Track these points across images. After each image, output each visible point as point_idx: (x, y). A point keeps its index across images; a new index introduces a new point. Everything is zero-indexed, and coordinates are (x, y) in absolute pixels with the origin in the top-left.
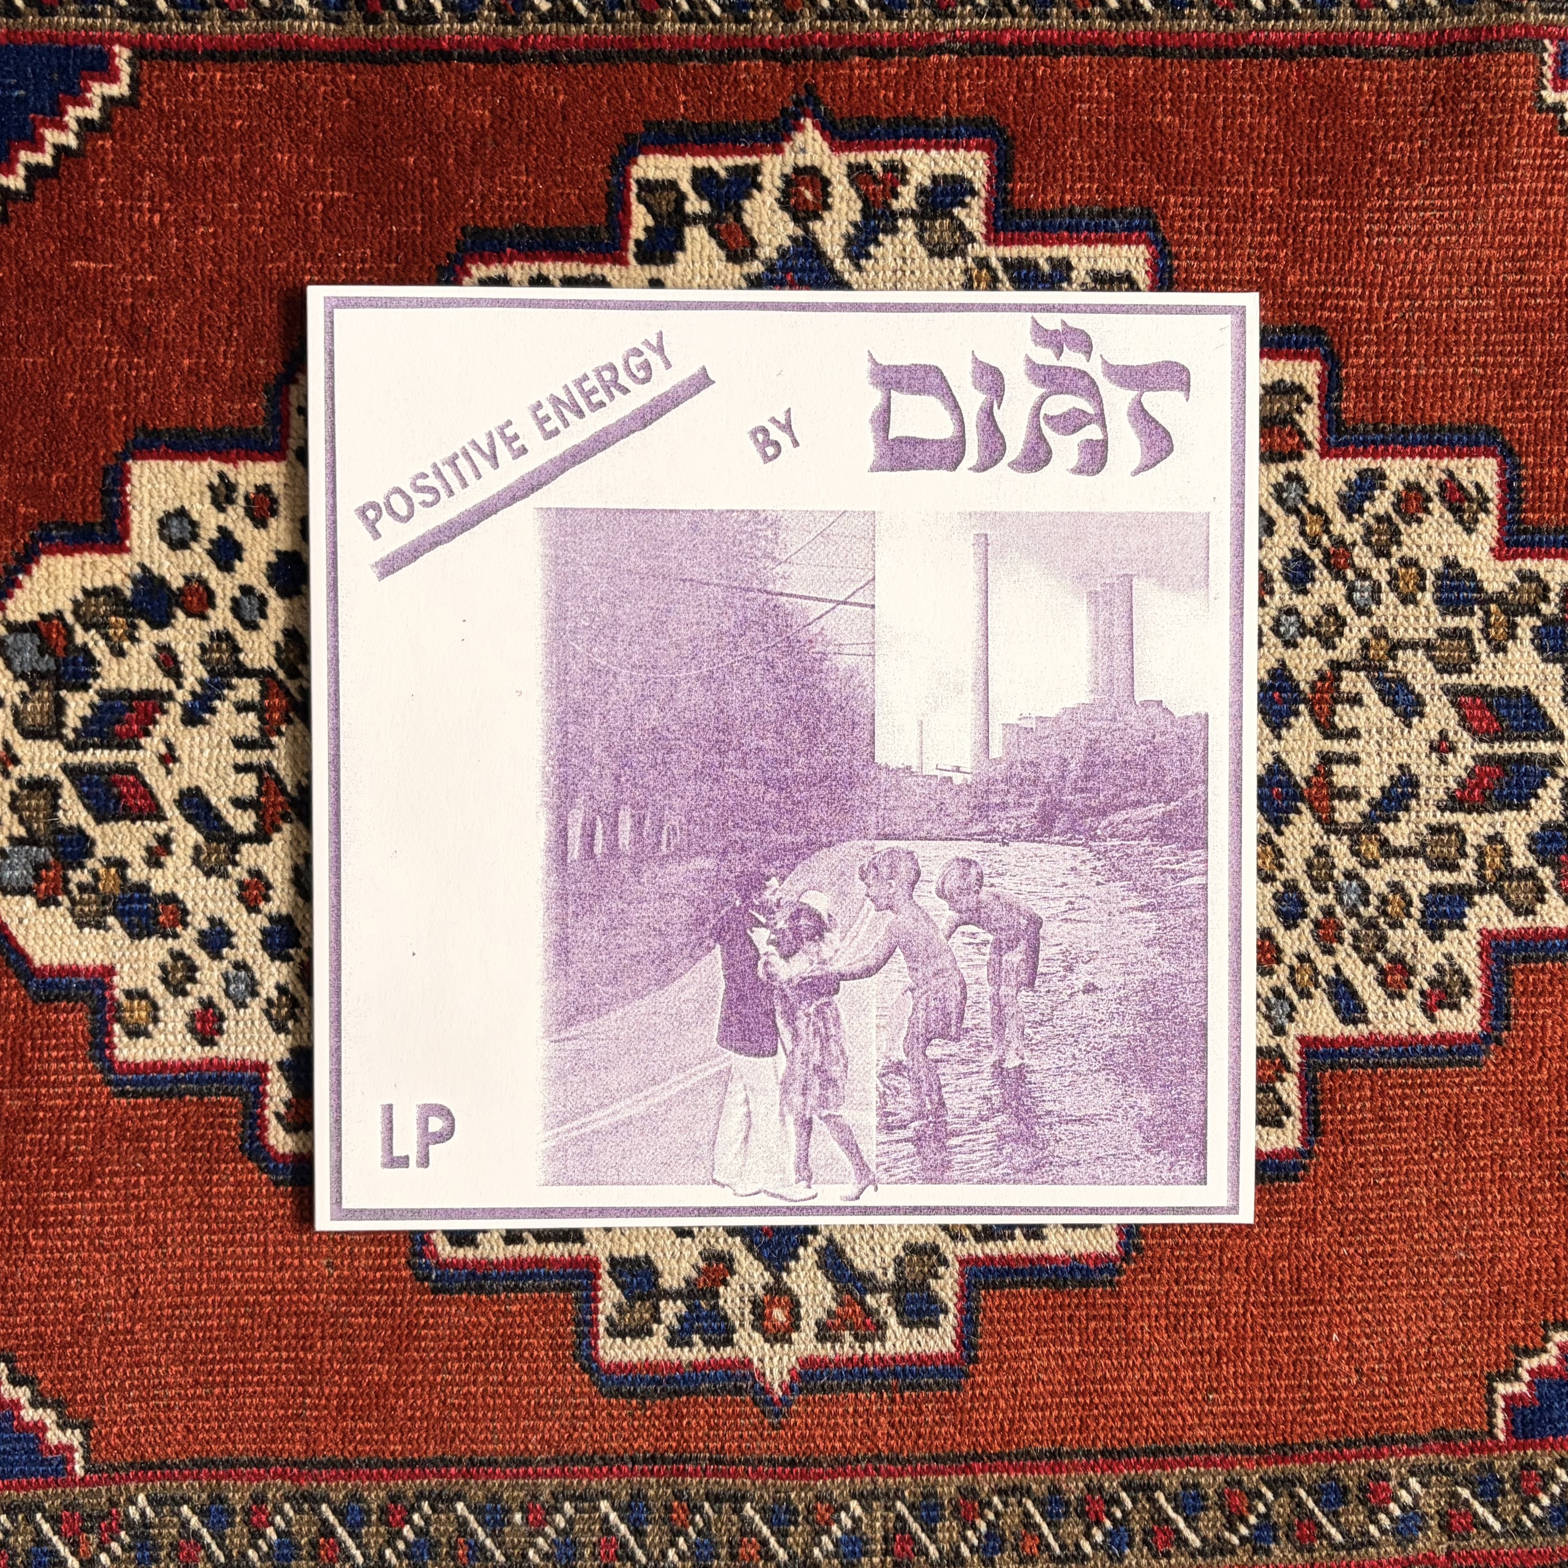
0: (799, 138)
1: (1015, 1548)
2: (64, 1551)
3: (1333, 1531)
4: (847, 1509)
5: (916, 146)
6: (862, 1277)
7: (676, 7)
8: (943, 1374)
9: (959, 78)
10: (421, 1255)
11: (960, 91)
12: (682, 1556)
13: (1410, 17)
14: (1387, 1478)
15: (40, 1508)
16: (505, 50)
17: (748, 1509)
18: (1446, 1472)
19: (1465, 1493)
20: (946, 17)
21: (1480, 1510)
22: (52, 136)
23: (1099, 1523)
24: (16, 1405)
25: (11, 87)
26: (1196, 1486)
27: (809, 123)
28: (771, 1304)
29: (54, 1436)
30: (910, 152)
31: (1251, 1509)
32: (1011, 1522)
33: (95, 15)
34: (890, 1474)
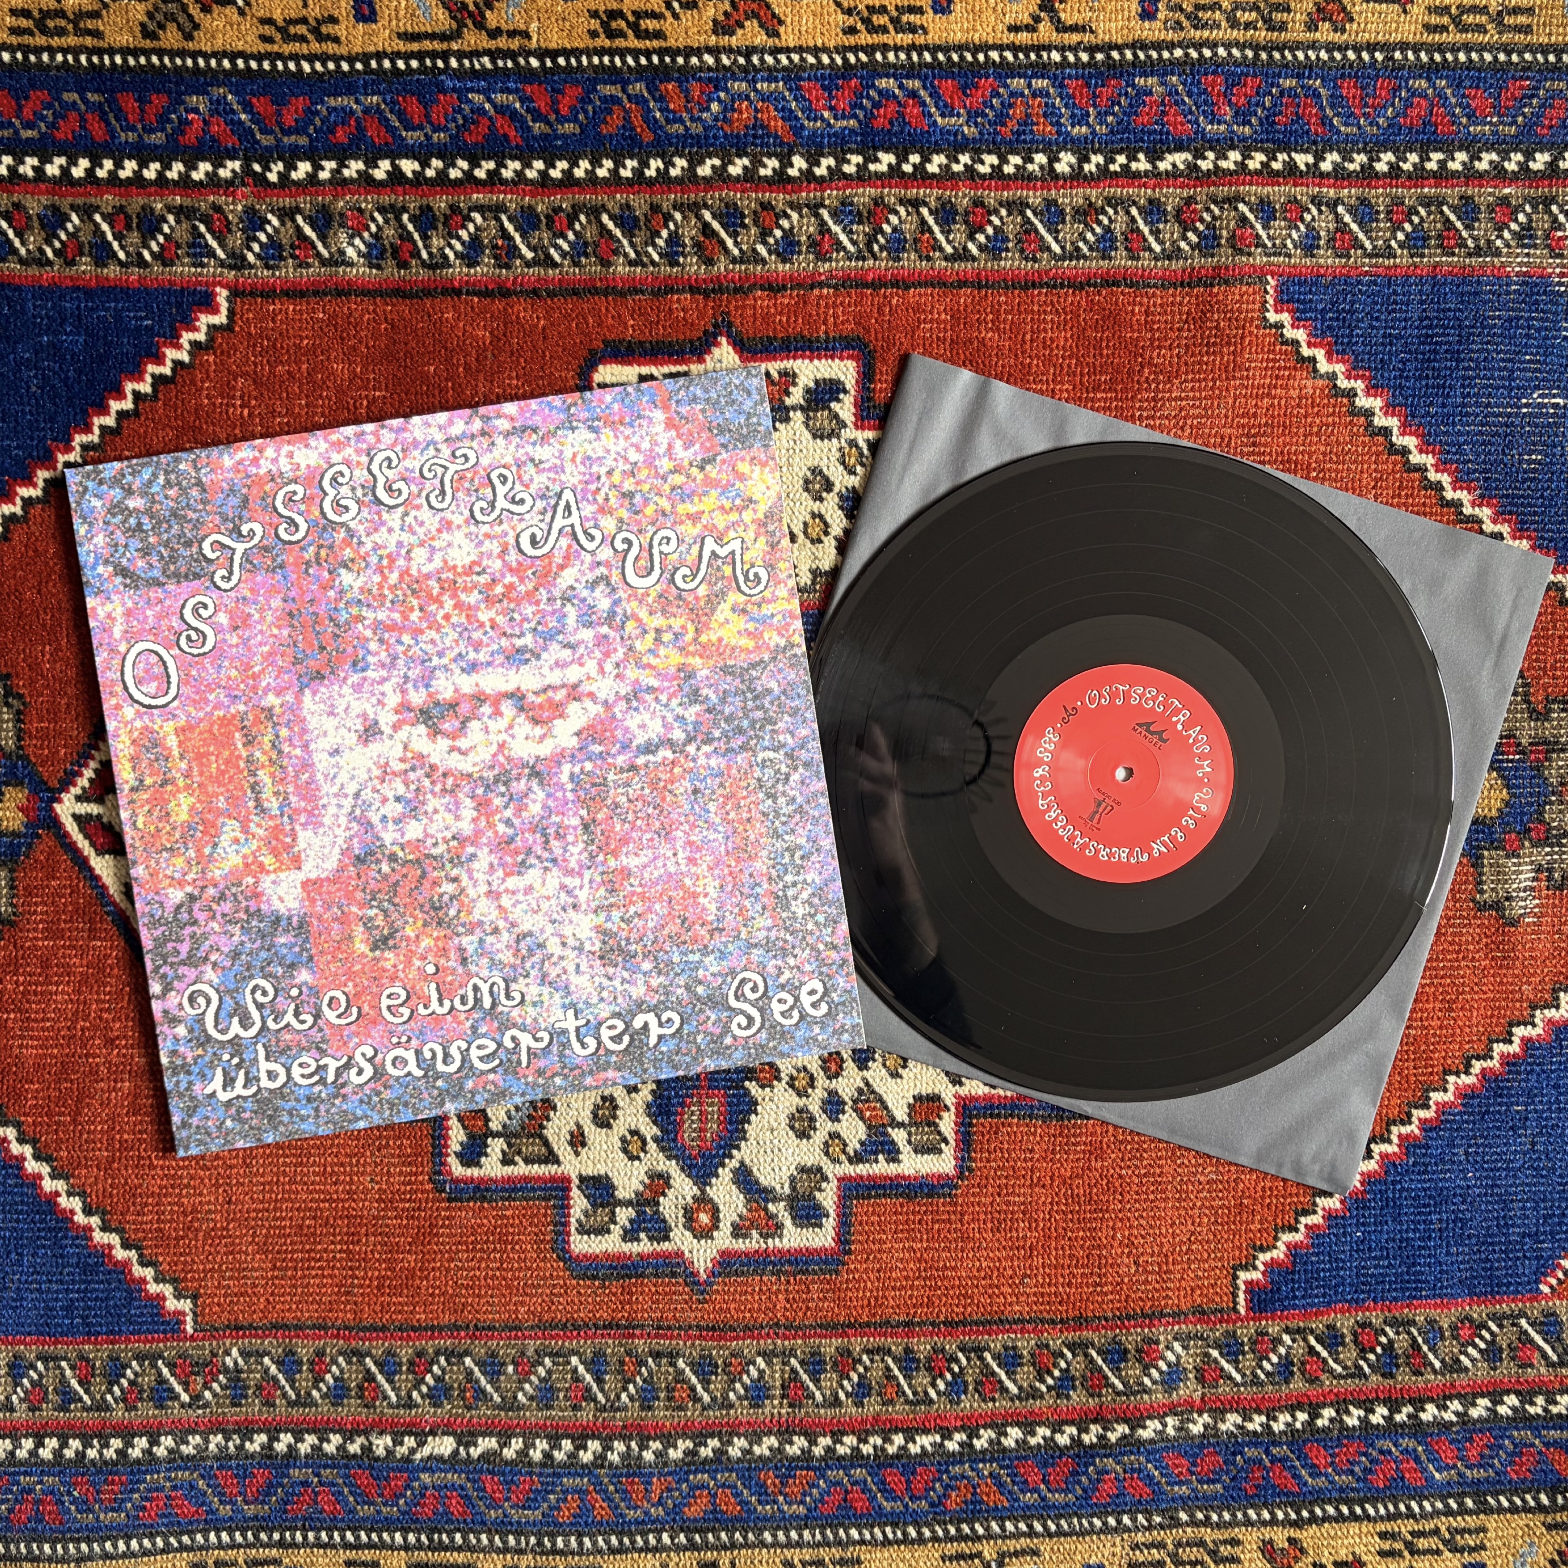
0: (716, 351)
1: (879, 1394)
2: (178, 1388)
3: (1117, 1382)
4: (754, 1363)
5: (803, 357)
6: (766, 1190)
7: (626, 255)
8: (826, 1262)
9: (835, 306)
10: (439, 1173)
11: (835, 316)
12: (631, 1398)
13: (1169, 258)
14: (1157, 1342)
15: (161, 1357)
16: (500, 288)
17: (681, 1363)
18: (1202, 1338)
19: (1215, 1353)
20: (825, 260)
21: (1226, 1366)
22: (171, 354)
23: (941, 1376)
24: (143, 1281)
25: (142, 319)
26: (1014, 1348)
27: (723, 340)
28: (698, 1210)
29: (172, 1304)
30: (799, 362)
31: (1055, 1365)
32: (876, 1374)
33: (202, 265)
34: (786, 1337)
